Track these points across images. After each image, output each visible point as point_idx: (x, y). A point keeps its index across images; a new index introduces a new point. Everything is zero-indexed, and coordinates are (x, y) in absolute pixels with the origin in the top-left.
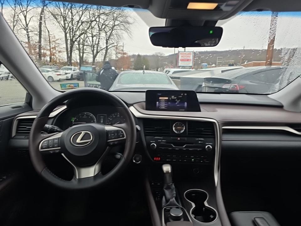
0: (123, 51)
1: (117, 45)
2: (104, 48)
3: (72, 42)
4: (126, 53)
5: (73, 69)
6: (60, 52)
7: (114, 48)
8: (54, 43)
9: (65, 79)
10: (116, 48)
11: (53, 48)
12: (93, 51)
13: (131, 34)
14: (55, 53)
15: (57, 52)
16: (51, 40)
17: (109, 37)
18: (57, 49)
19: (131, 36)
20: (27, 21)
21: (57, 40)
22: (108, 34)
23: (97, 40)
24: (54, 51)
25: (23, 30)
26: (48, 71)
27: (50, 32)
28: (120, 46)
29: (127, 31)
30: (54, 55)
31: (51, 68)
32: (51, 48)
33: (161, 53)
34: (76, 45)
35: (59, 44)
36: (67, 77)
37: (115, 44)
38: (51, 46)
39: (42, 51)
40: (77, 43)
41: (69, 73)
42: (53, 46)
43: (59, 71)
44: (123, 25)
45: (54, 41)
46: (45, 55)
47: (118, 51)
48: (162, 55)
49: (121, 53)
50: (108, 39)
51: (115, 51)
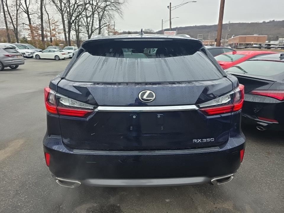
0: (114, 30)
1: (109, 25)
2: (98, 28)
3: (70, 24)
4: (117, 31)
5: (73, 49)
6: (59, 33)
7: (106, 28)
8: (53, 25)
9: (69, 57)
10: (109, 27)
11: (53, 30)
12: (88, 31)
13: (121, 14)
14: (56, 34)
15: (57, 33)
16: (50, 22)
17: (102, 17)
18: (56, 30)
19: (122, 16)
20: (27, 4)
21: (56, 22)
22: (101, 14)
23: (91, 20)
24: (54, 33)
25: (24, 13)
26: (54, 51)
27: (49, 15)
28: (112, 25)
29: (118, 11)
30: (54, 36)
31: (55, 48)
32: (51, 30)
33: (150, 30)
34: (73, 26)
35: (58, 26)
36: (70, 56)
37: (108, 24)
38: (51, 28)
39: (45, 33)
40: (74, 25)
41: (71, 53)
42: (53, 28)
43: (63, 50)
44: (114, 5)
45: (53, 23)
46: (47, 36)
47: (110, 30)
48: (152, 32)
49: (113, 32)
50: (101, 19)
51: (107, 30)
